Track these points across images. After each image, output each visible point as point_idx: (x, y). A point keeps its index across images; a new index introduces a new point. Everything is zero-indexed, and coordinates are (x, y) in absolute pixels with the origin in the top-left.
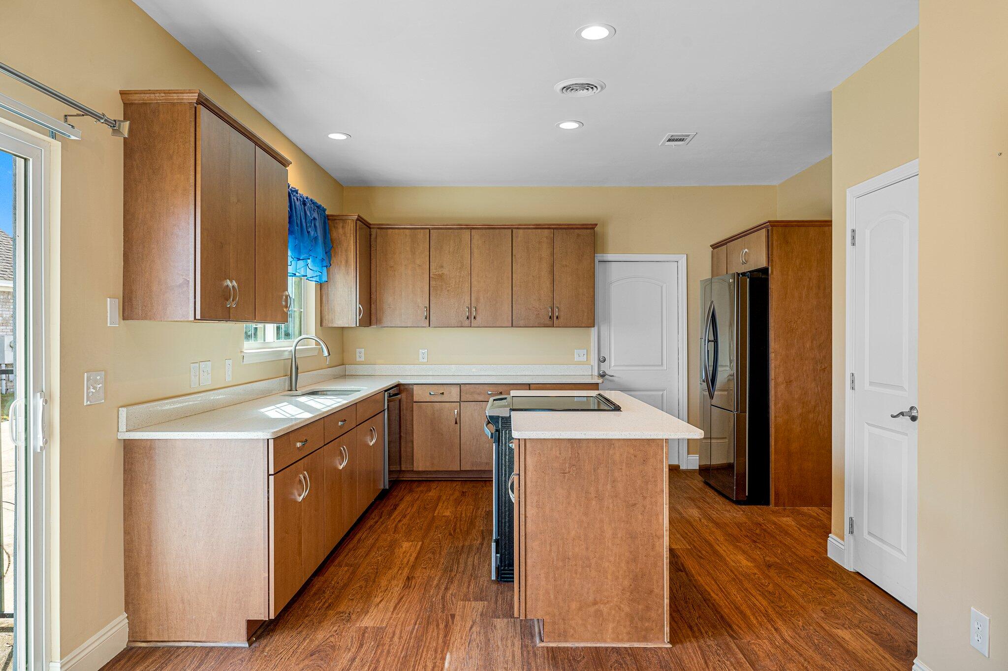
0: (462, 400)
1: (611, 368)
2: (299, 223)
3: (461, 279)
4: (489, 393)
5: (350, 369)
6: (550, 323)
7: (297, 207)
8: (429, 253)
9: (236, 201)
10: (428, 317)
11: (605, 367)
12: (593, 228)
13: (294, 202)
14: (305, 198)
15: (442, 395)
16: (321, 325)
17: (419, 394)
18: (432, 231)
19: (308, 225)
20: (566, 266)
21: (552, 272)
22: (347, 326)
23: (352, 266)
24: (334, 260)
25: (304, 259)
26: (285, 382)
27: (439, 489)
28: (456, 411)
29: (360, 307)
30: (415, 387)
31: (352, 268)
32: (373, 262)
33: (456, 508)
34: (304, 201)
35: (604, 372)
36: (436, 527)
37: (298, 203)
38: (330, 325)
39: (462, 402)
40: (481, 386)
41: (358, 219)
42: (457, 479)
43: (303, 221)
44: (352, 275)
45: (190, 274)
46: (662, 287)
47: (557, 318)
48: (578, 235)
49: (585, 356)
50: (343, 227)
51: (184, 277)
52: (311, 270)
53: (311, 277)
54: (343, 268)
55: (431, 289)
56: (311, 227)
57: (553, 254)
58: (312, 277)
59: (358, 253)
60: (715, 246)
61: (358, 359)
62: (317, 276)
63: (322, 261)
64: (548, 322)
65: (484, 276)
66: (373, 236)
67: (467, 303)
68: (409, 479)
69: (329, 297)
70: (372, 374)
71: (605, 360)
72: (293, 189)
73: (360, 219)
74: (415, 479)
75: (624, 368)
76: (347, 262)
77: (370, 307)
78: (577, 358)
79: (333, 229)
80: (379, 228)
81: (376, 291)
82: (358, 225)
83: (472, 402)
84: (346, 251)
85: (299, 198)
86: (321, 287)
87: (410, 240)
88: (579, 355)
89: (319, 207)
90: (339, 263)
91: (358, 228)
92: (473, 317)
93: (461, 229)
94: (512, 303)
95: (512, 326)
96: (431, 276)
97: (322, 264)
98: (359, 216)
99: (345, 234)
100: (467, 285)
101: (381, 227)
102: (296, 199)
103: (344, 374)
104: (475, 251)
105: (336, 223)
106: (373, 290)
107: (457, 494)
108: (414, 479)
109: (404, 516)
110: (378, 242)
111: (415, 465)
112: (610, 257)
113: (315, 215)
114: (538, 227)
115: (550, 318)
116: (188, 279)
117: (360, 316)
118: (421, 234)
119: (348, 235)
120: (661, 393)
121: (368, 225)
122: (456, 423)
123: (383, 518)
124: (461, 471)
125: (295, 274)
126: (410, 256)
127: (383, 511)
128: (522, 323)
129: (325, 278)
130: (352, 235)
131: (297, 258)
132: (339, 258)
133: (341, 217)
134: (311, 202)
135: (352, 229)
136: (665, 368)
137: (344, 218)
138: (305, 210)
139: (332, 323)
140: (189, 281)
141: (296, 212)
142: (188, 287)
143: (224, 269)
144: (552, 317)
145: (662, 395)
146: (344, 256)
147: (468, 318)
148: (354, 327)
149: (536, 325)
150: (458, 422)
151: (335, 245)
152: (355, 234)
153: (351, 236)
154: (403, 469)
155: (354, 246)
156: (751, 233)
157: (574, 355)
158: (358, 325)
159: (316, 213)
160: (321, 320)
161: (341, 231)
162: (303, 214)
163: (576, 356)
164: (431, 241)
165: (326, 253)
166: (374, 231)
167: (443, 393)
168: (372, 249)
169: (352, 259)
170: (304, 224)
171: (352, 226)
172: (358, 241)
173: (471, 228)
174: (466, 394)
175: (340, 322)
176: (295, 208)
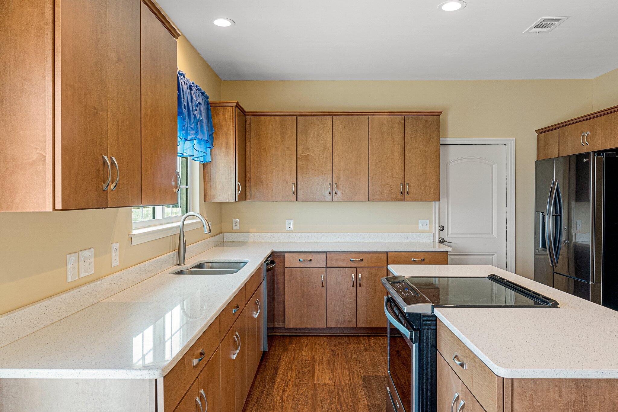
0: (327, 266)
1: (448, 235)
2: (186, 105)
3: (324, 160)
4: (352, 259)
5: (228, 237)
6: (402, 198)
7: (184, 90)
8: (297, 137)
9: (117, 59)
10: (296, 193)
11: (443, 234)
12: (439, 115)
13: (182, 85)
14: (191, 83)
15: (310, 262)
16: (205, 201)
17: (290, 261)
18: (299, 118)
19: (194, 108)
20: (416, 148)
21: (403, 153)
22: (227, 201)
23: (232, 148)
24: (216, 142)
25: (190, 140)
26: (173, 257)
27: (310, 347)
28: (323, 275)
29: (238, 185)
30: (286, 255)
31: (232, 150)
32: (248, 144)
33: (333, 372)
34: (190, 86)
35: (443, 239)
36: (322, 401)
37: (185, 87)
38: (213, 200)
39: (328, 267)
40: (344, 254)
41: (236, 106)
42: (323, 334)
43: (190, 104)
44: (232, 156)
45: (47, 147)
46: (492, 166)
47: (408, 193)
48: (426, 121)
49: (428, 225)
50: (223, 113)
51: (38, 151)
52: (197, 150)
53: (196, 158)
54: (224, 149)
55: (299, 168)
56: (196, 110)
57: (404, 138)
58: (198, 157)
59: (237, 136)
60: (540, 132)
61: (234, 228)
62: (202, 156)
63: (207, 143)
64: (400, 196)
65: (344, 157)
66: (248, 123)
67: (330, 181)
68: (281, 334)
69: (211, 175)
70: (245, 241)
71: (443, 230)
72: (180, 72)
73: (238, 106)
74: (286, 334)
75: (460, 236)
76: (227, 144)
77: (246, 184)
78: (420, 227)
79: (215, 115)
80: (252, 116)
81: (251, 170)
82: (237, 111)
83: (336, 267)
84: (227, 134)
85: (186, 82)
86: (205, 166)
87: (280, 126)
88: (423, 225)
89: (203, 93)
90: (220, 145)
91: (237, 113)
92: (334, 193)
93: (324, 116)
94: (369, 181)
95: (369, 200)
96: (298, 157)
97: (206, 146)
98: (237, 103)
99: (225, 119)
100: (329, 165)
101: (255, 115)
102: (183, 83)
103: (222, 240)
104: (337, 136)
105: (218, 109)
106: (248, 169)
107: (328, 353)
108: (284, 334)
109: (287, 384)
110: (252, 128)
111: (286, 322)
112: (449, 141)
113: (200, 100)
114: (392, 114)
115: (402, 193)
116: (44, 154)
117: (238, 192)
118: (289, 120)
119: (228, 120)
120: (491, 257)
121: (244, 112)
122: (323, 286)
123: (267, 386)
124: (327, 328)
125: (183, 154)
126: (280, 140)
127: (265, 376)
128: (377, 197)
129: (209, 159)
130: (232, 120)
131: (184, 139)
132: (220, 141)
133: (221, 104)
134: (197, 88)
135: (232, 115)
136: (495, 236)
137: (224, 105)
138: (191, 94)
139: (214, 199)
140: (45, 157)
141: (183, 95)
142: (44, 165)
143: (98, 142)
144: (403, 193)
145: (492, 258)
146: (225, 139)
147: (330, 193)
148: (234, 202)
149: (390, 199)
150: (324, 285)
151: (216, 129)
152: (234, 120)
153: (230, 121)
154: (276, 326)
155: (233, 130)
156: (600, 116)
157: (418, 224)
158: (237, 200)
159: (201, 98)
160: (205, 197)
161: (221, 116)
162: (189, 97)
163: (420, 225)
164: (298, 127)
165: (209, 136)
166: (248, 118)
167: (311, 260)
168: (247, 134)
169: (232, 141)
170: (191, 107)
171: (232, 112)
172: (237, 126)
173: (332, 115)
174: (332, 260)
175: (220, 198)
176: (183, 91)
